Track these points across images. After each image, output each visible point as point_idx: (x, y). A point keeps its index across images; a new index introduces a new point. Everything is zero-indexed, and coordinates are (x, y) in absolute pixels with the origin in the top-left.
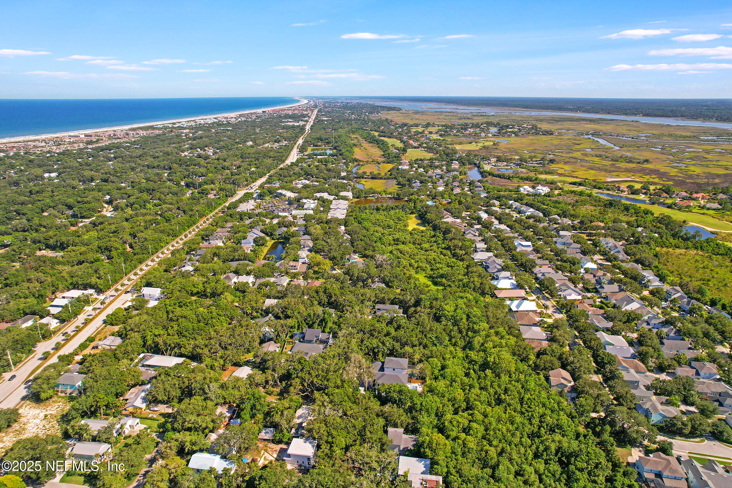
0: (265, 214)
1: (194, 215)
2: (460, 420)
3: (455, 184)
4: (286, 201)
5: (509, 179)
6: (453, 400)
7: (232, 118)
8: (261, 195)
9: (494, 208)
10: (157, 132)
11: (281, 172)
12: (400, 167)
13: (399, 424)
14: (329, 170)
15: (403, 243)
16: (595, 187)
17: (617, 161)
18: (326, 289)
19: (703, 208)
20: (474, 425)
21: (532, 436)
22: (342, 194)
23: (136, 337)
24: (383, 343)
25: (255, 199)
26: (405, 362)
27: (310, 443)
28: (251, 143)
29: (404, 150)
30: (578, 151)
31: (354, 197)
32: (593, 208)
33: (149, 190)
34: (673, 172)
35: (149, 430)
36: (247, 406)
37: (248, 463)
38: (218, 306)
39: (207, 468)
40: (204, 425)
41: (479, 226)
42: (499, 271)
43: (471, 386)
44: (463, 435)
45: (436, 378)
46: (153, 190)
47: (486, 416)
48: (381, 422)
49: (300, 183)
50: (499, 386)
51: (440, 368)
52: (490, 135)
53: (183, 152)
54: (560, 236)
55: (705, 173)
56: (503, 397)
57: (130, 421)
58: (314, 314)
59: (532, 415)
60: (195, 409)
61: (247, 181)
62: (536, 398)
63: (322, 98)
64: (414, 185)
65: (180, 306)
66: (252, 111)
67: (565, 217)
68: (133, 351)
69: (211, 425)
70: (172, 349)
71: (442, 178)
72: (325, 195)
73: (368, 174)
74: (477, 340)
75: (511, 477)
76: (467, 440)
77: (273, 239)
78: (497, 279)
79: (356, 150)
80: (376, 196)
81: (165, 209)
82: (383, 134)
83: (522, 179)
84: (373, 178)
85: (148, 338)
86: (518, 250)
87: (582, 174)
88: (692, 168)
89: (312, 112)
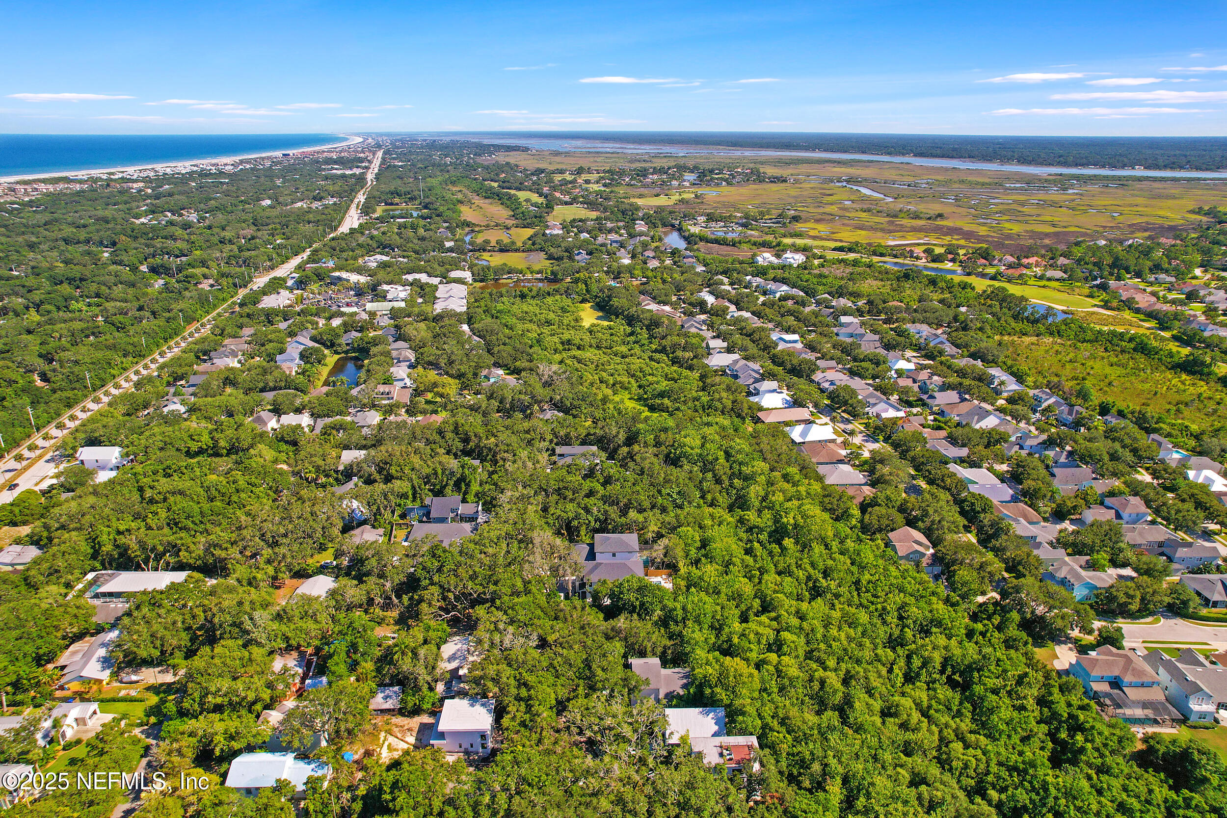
0: (314, 311)
1: (174, 319)
2: (761, 630)
3: (647, 254)
4: (352, 289)
5: (734, 245)
6: (737, 597)
7: (226, 165)
8: (301, 282)
9: (723, 287)
10: (78, 187)
11: (333, 244)
12: (548, 232)
13: (649, 649)
14: (423, 239)
15: (579, 348)
16: (875, 253)
17: (896, 216)
18: (456, 426)
19: (1041, 278)
20: (785, 635)
21: (894, 643)
22: (454, 274)
23: (77, 539)
24: (587, 510)
25: (291, 289)
26: (632, 539)
27: (482, 705)
28: (269, 202)
29: (549, 207)
30: (832, 204)
31: (475, 280)
32: (880, 283)
33: (74, 279)
34: (983, 231)
35: (123, 723)
36: (340, 646)
37: (357, 762)
38: (247, 470)
39: (272, 783)
40: (251, 696)
41: (703, 317)
42: (757, 381)
43: (762, 571)
44: (773, 657)
45: (696, 563)
46: (81, 280)
47: (802, 618)
48: (618, 647)
49: (373, 261)
50: (813, 565)
51: (698, 544)
52: (687, 184)
53: (137, 217)
54: (841, 325)
55: (1027, 231)
56: (824, 583)
57: (76, 711)
58: (444, 471)
59: (884, 609)
60: (225, 665)
61: (271, 260)
62: (882, 578)
63: (388, 135)
64: (577, 258)
65: (167, 475)
66: (264, 155)
67: (841, 295)
68: (70, 569)
69: (266, 695)
70: (159, 557)
71: (622, 245)
72: (423, 278)
73: (493, 243)
74: (755, 491)
75: (878, 720)
76: (783, 663)
77: (336, 352)
78: (757, 394)
79: (464, 209)
80: (515, 277)
81: (112, 311)
82: (505, 185)
83: (755, 244)
84: (502, 251)
85: (104, 538)
86: (780, 348)
87: (848, 236)
88: (1007, 225)
89: (374, 154)
